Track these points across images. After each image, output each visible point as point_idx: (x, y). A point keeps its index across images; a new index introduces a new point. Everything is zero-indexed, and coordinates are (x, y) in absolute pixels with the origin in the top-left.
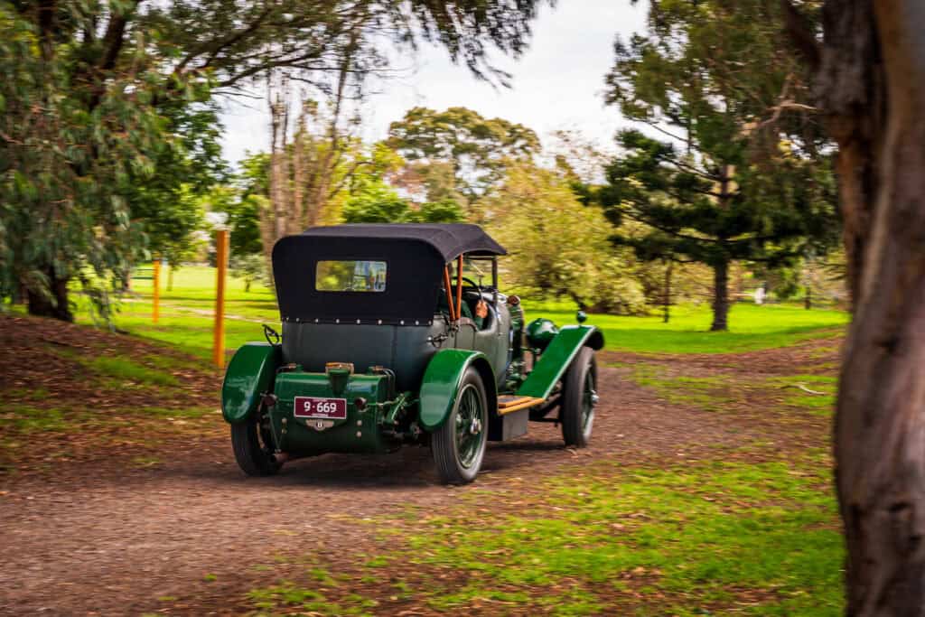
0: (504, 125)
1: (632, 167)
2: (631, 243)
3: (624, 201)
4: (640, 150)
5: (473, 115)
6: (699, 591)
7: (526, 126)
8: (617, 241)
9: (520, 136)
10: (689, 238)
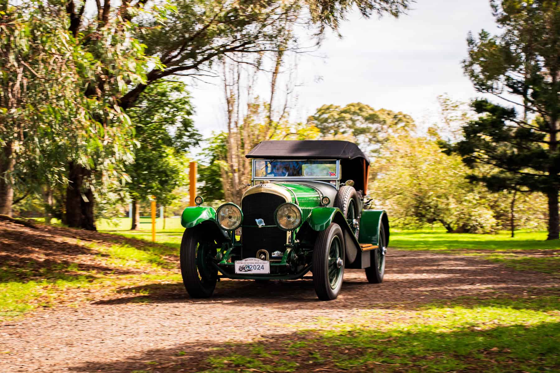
0: (390, 113)
1: (482, 126)
2: (484, 179)
3: (478, 150)
4: (488, 113)
5: (366, 107)
6: (541, 360)
7: (404, 113)
8: (473, 179)
9: (400, 120)
10: (527, 174)
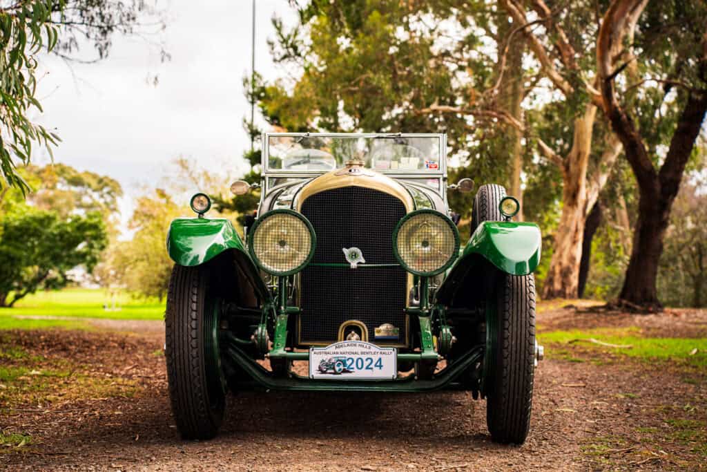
0: (94, 176)
5: (69, 169)
7: (111, 177)
9: (106, 185)
